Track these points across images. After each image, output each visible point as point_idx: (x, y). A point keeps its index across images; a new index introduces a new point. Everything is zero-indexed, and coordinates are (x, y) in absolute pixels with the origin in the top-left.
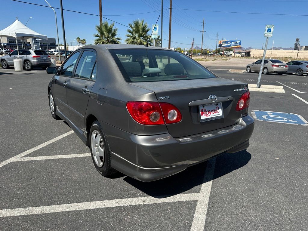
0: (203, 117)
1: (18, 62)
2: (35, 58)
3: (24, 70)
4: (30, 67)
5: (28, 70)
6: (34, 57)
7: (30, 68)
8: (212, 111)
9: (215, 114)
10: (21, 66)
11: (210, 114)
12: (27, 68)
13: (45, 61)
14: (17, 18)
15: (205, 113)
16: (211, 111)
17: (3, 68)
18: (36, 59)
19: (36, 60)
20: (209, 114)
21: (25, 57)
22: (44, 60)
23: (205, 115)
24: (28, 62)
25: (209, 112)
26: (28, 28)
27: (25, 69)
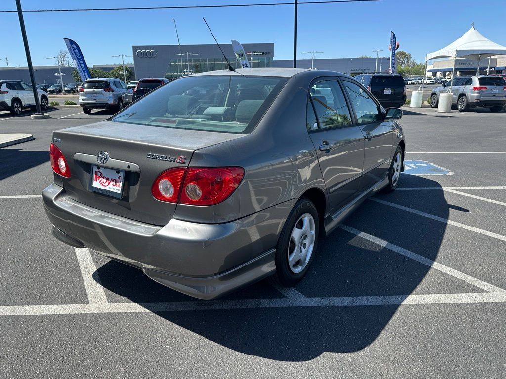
0: (96, 184)
1: (445, 97)
2: (476, 91)
3: (452, 110)
4: (463, 106)
5: (461, 111)
6: (475, 88)
7: (464, 108)
8: (113, 180)
9: (115, 187)
10: (447, 105)
11: (109, 184)
12: (460, 107)
13: (494, 96)
14: (473, 25)
15: (101, 178)
16: (110, 180)
17: (431, 106)
18: (478, 93)
19: (476, 95)
20: (107, 184)
21: (462, 89)
22: (492, 95)
23: (100, 182)
24: (464, 97)
25: (107, 179)
26: (486, 39)
27: (457, 109)
